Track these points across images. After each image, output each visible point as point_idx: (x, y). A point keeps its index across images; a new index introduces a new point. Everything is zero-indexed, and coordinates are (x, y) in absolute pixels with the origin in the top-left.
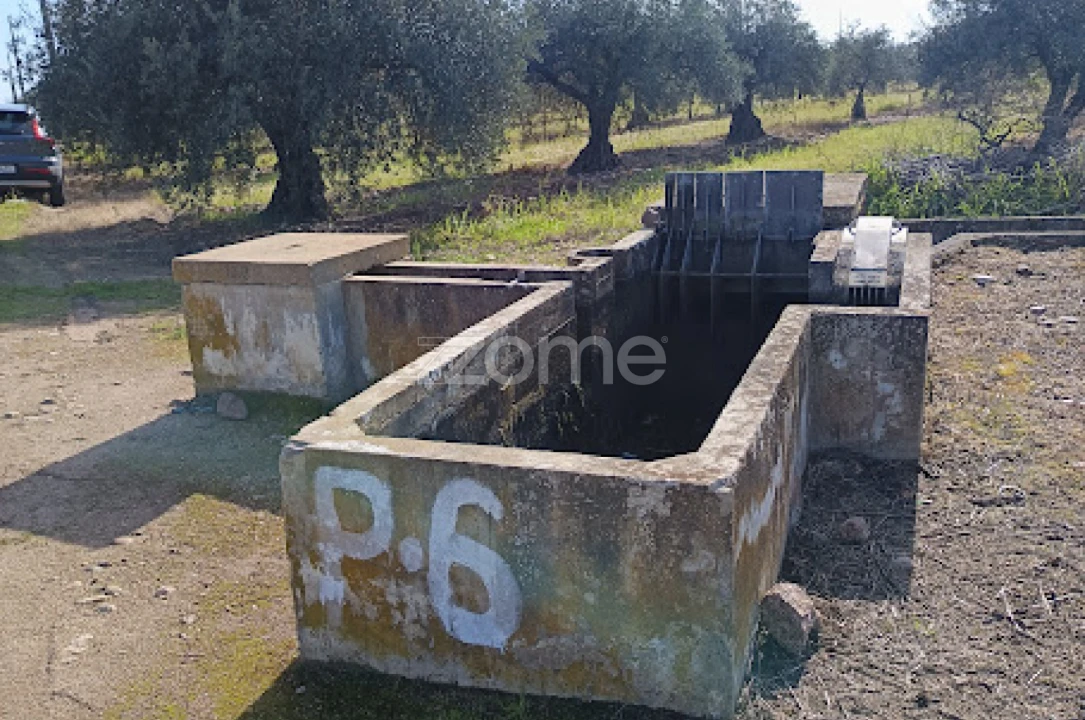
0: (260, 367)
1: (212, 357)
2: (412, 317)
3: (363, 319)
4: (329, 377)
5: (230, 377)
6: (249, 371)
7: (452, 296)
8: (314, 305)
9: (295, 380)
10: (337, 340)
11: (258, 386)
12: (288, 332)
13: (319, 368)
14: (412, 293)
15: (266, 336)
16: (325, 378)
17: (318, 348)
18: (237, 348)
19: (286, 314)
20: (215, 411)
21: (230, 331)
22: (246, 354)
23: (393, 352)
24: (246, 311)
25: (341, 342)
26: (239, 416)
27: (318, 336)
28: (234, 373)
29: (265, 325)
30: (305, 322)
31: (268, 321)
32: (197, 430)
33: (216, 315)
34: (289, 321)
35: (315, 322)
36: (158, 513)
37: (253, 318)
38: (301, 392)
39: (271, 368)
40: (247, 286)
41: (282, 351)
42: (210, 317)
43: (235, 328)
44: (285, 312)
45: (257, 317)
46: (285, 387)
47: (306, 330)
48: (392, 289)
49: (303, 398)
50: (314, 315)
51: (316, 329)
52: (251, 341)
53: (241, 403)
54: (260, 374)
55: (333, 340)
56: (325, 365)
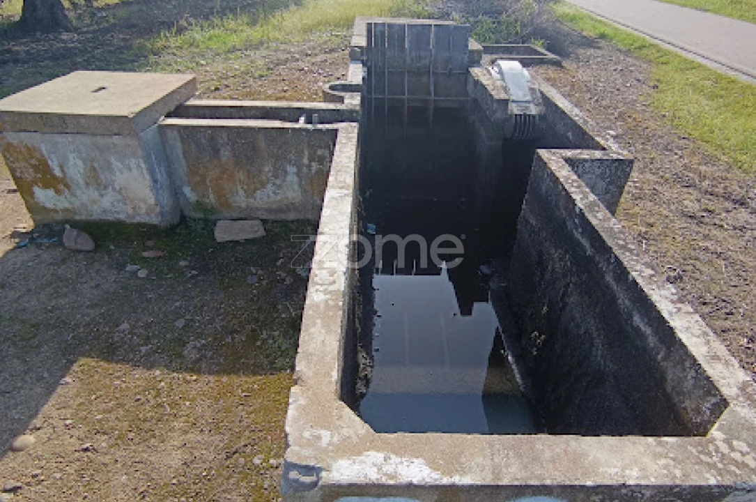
0: (94, 202)
1: (44, 196)
2: (226, 154)
3: (181, 156)
4: (162, 207)
5: (66, 210)
6: (84, 205)
7: (261, 136)
8: (140, 152)
9: (130, 212)
10: (161, 176)
11: (96, 217)
12: (118, 173)
13: (152, 201)
14: (225, 135)
15: (96, 178)
16: (158, 209)
17: (150, 186)
18: (67, 186)
19: (113, 160)
20: (61, 244)
21: (58, 172)
22: (78, 192)
23: (210, 181)
24: (71, 156)
25: (165, 176)
26: (88, 248)
27: (148, 177)
28: (70, 207)
29: (94, 169)
30: (133, 166)
31: (96, 165)
32: (52, 267)
33: (38, 160)
34: (116, 164)
35: (143, 166)
36: (50, 391)
37: (80, 163)
38: (138, 220)
39: (106, 202)
40: (67, 135)
41: (114, 190)
42: (33, 162)
43: (63, 171)
44: (112, 158)
45: (84, 160)
46: (122, 217)
47: (135, 172)
48: (205, 132)
49: (139, 225)
50: (141, 160)
51: (145, 171)
52: (81, 182)
53: (86, 236)
54: (95, 207)
55: (159, 177)
56: (156, 199)
